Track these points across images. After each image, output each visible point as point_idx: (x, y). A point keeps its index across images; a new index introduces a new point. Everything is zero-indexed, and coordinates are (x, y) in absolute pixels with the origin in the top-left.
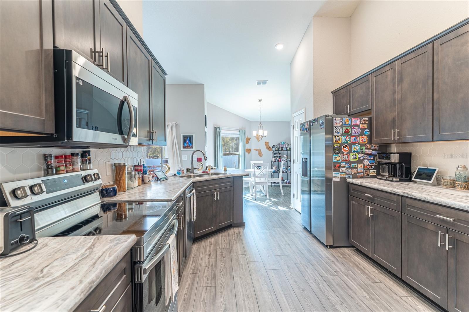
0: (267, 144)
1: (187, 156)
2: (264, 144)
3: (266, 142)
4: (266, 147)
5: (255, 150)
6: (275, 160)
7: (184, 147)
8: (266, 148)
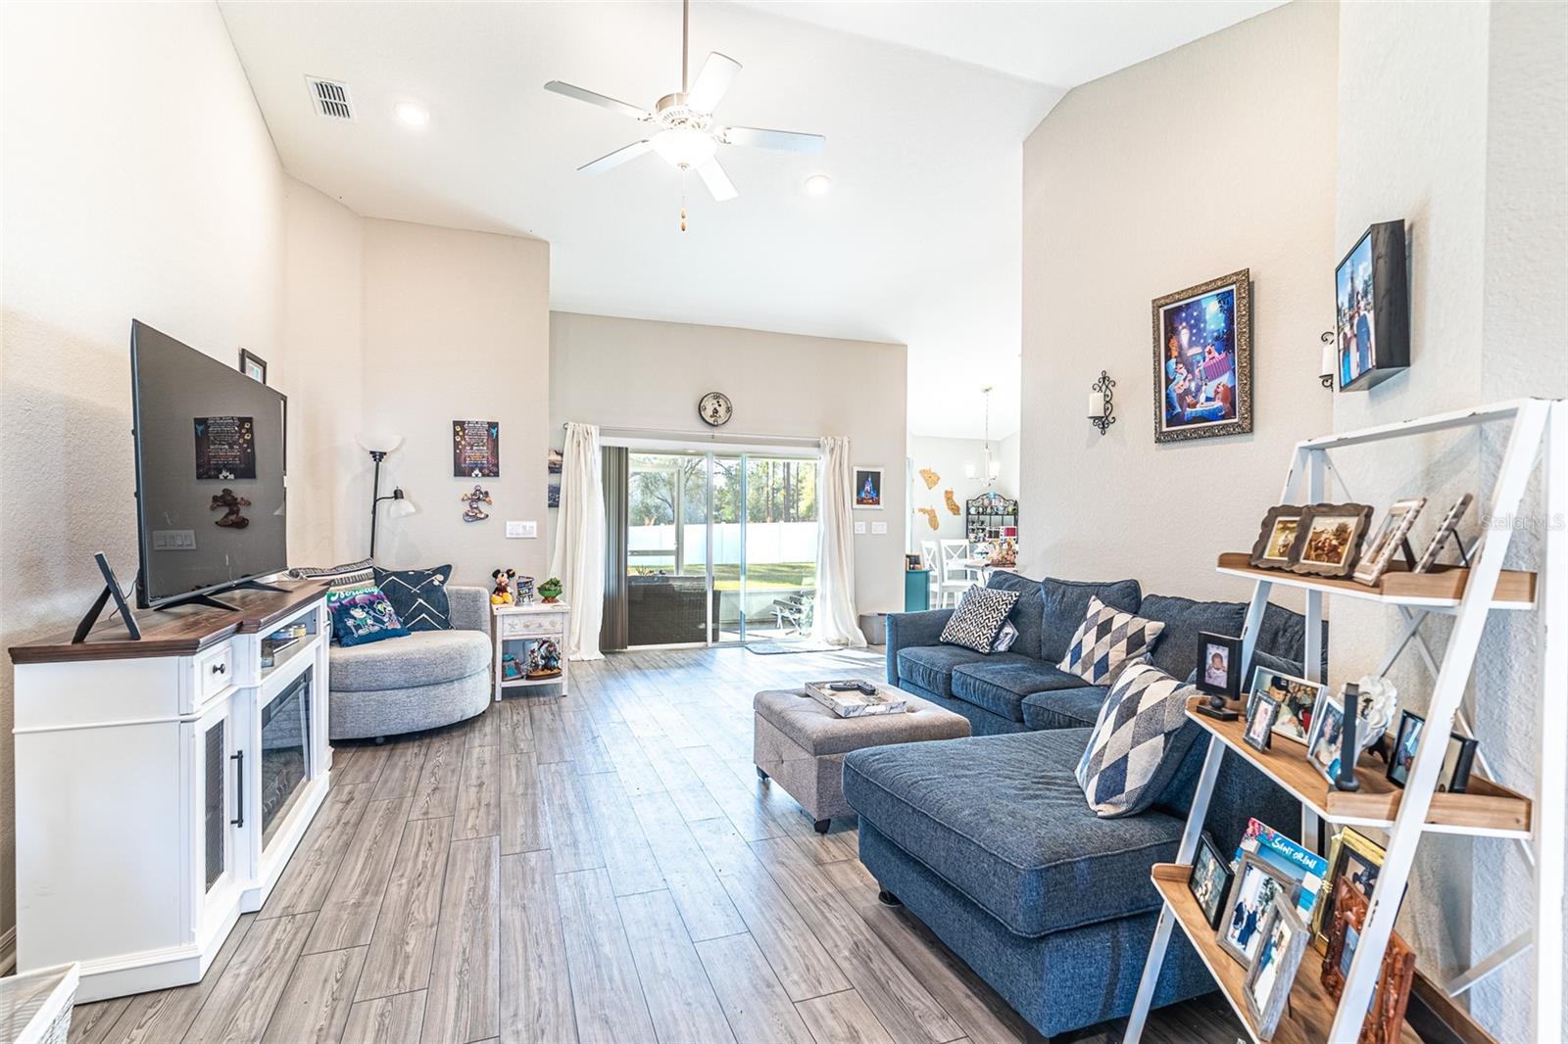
0: (949, 496)
1: (864, 523)
2: (943, 495)
3: (946, 492)
4: (948, 504)
5: (921, 510)
6: (976, 538)
7: (860, 501)
8: (946, 507)
